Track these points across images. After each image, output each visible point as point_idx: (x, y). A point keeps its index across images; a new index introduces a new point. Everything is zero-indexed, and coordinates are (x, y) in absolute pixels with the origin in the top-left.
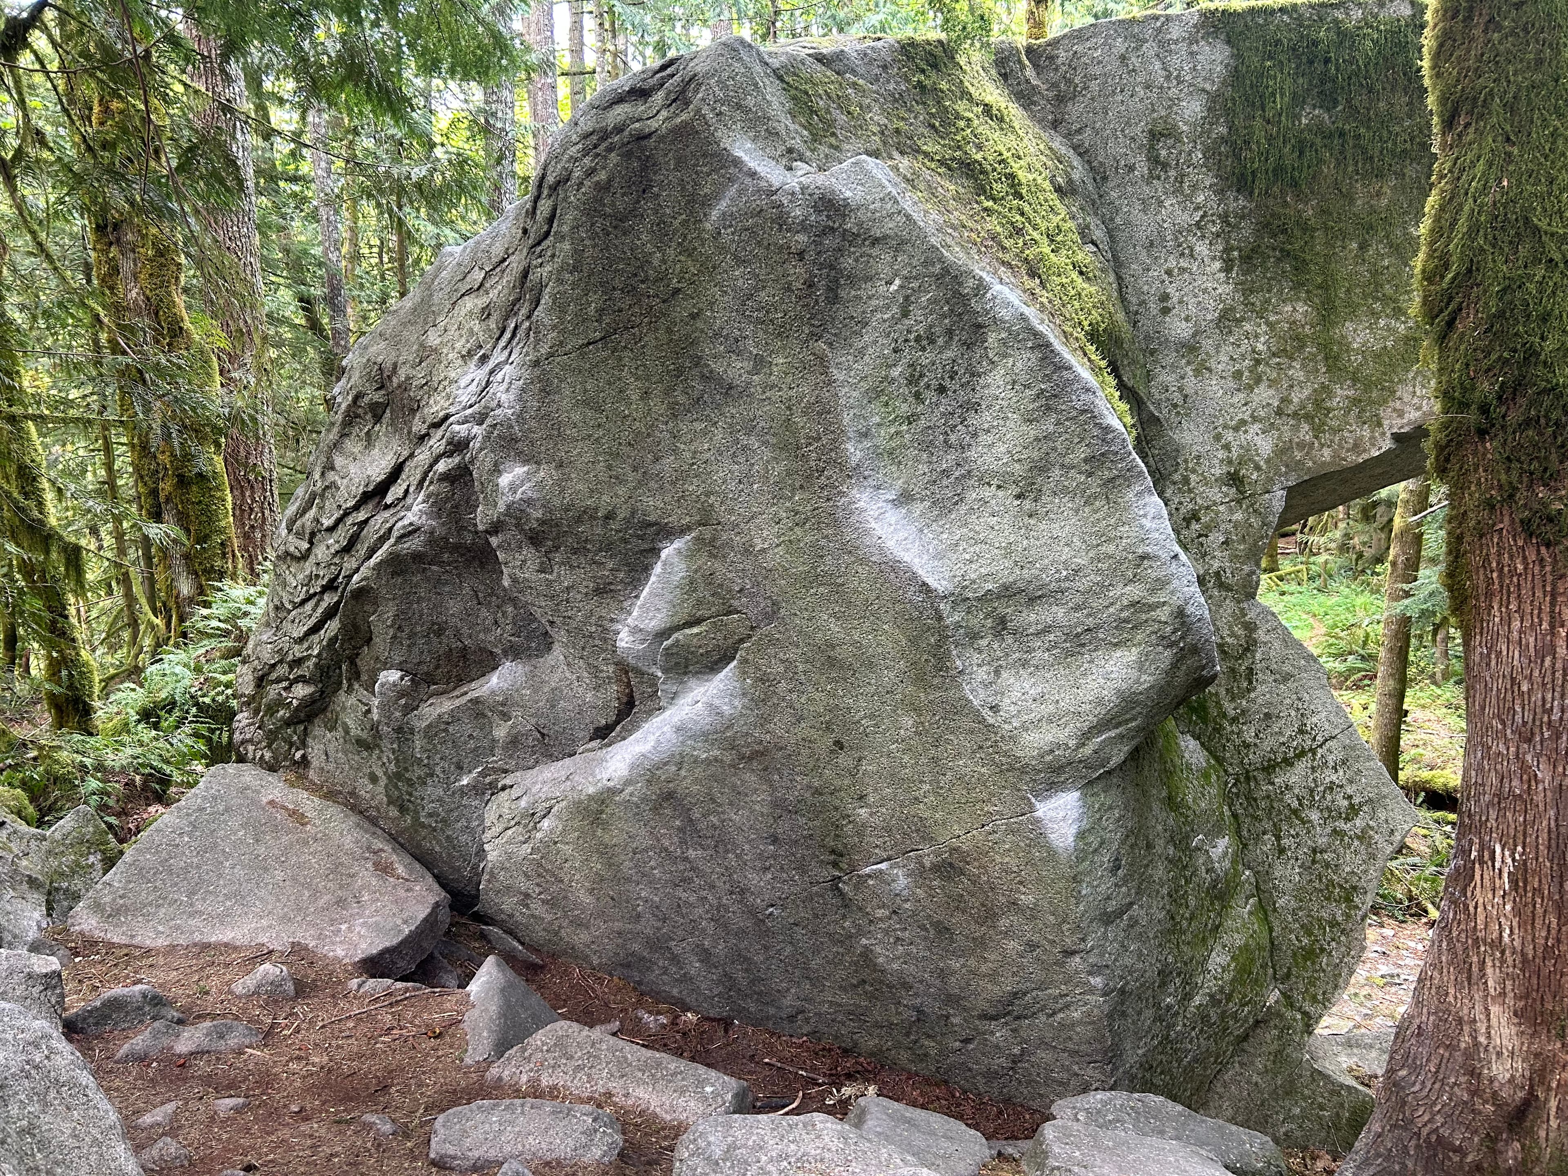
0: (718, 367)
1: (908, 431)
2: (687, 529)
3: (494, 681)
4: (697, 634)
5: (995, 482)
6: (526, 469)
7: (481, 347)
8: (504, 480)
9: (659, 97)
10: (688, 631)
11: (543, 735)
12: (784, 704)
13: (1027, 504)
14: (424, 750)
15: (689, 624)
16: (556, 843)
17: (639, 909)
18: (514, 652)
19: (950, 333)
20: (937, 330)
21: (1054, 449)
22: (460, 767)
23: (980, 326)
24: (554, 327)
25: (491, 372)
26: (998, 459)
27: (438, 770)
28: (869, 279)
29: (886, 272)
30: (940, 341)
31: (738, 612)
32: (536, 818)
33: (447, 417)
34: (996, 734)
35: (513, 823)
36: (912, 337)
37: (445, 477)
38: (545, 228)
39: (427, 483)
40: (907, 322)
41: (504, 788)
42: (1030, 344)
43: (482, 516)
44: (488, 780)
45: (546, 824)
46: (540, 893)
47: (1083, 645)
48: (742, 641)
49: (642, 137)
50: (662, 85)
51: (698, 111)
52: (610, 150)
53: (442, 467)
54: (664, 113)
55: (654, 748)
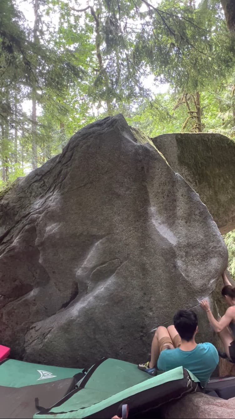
0: (117, 191)
1: (162, 206)
2: (104, 236)
3: (32, 293)
4: (104, 267)
5: (181, 219)
6: (56, 224)
7: (41, 194)
8: (48, 229)
9: (105, 125)
10: (101, 266)
11: (46, 309)
12: (129, 284)
13: (188, 224)
14: (6, 319)
15: (102, 264)
16: (51, 342)
17: (78, 359)
18: (38, 284)
19: (169, 182)
20: (167, 182)
21: (192, 210)
22: (17, 324)
23: (174, 182)
24: (70, 183)
25: (47, 199)
26: (181, 213)
27: (10, 326)
28: (154, 168)
29: (157, 167)
30: (167, 184)
31: (118, 258)
32: (45, 335)
33: (29, 213)
34: (189, 283)
35: (36, 338)
36: (162, 182)
37: (28, 231)
38: (69, 158)
39: (21, 233)
40: (161, 179)
41: (32, 328)
42: (185, 186)
43: (37, 241)
44: (27, 326)
45: (49, 335)
46: (44, 360)
47: (204, 258)
48: (118, 267)
49: (101, 134)
50: (105, 123)
51: (117, 127)
52: (91, 137)
53: (27, 227)
54: (107, 128)
55: (88, 304)
